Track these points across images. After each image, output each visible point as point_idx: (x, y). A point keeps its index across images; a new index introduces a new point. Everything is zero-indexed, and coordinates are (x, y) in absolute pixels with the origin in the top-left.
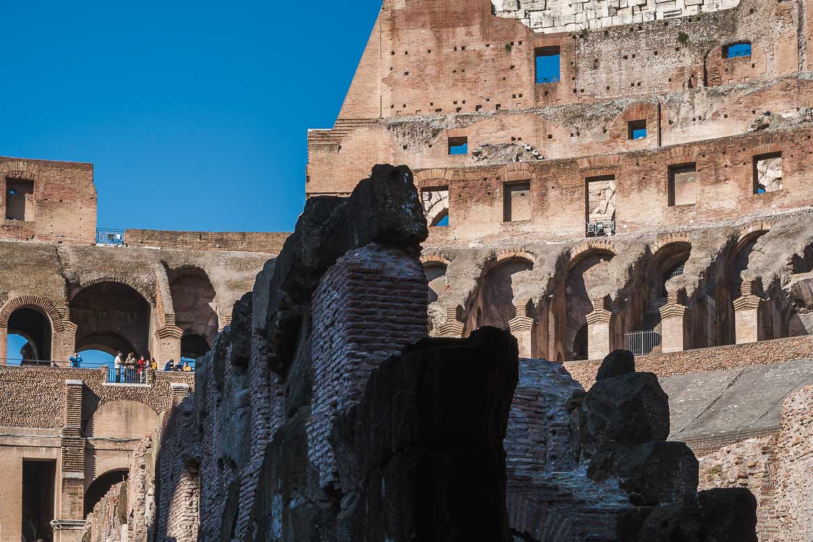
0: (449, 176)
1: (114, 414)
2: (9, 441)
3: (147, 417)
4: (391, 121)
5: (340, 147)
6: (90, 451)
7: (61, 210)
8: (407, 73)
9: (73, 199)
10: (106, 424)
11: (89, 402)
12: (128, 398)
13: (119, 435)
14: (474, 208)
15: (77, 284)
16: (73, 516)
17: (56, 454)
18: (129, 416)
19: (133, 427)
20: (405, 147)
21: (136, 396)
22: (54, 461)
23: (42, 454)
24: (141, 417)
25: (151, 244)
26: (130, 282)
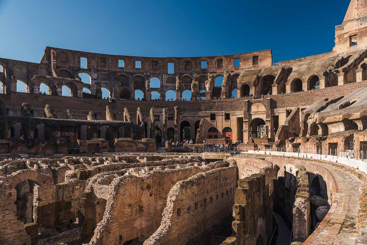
0: (357, 32)
1: (255, 106)
2: (234, 114)
3: (262, 106)
4: (357, 19)
5: (343, 29)
6: (250, 115)
7: (264, 61)
8: (362, 5)
9: (267, 58)
10: (254, 108)
11: (250, 104)
12: (258, 102)
13: (256, 111)
14: (364, 38)
15: (261, 77)
16: (246, 129)
17: (243, 116)
18: (258, 106)
19: (259, 109)
20: (361, 24)
21: (260, 102)
22: (243, 118)
23: (240, 116)
24: (260, 106)
25: (283, 64)
26: (273, 74)
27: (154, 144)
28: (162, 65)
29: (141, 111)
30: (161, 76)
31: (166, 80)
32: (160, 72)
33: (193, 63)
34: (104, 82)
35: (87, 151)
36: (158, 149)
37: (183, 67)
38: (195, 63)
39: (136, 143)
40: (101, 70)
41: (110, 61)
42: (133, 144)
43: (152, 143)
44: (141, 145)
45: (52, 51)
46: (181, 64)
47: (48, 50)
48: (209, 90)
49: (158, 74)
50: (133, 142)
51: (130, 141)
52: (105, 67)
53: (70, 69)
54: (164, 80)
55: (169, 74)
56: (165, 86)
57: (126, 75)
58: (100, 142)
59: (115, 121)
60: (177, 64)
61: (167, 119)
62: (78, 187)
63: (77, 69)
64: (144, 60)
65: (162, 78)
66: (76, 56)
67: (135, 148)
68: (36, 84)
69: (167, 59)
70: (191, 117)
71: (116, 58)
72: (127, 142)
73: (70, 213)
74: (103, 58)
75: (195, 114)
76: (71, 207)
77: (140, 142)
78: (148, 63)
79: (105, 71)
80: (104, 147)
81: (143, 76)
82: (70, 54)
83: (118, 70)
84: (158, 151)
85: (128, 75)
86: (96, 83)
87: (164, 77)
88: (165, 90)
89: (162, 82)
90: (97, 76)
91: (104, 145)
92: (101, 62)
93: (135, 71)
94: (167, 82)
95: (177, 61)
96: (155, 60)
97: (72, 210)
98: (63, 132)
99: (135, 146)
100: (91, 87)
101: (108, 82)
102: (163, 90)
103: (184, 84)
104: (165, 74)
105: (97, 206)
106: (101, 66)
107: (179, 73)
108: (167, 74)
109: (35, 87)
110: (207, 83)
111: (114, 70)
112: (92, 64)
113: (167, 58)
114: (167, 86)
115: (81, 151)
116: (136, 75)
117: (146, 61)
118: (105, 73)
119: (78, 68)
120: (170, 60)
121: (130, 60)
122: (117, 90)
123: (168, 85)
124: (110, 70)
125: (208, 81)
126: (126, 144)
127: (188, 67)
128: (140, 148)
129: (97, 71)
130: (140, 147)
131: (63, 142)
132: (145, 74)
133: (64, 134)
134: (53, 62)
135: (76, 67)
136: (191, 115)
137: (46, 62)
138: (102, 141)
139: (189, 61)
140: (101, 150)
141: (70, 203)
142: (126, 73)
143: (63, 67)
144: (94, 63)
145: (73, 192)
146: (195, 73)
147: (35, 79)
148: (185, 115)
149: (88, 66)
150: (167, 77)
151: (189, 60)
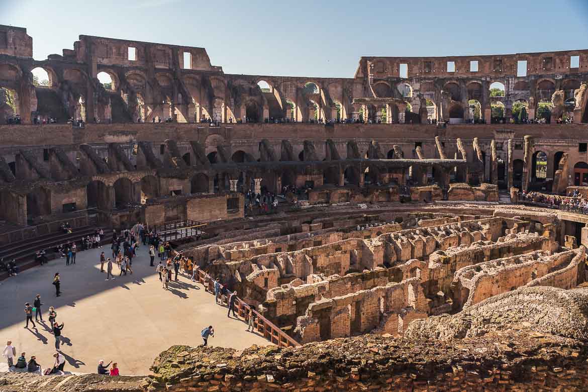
27: (496, 193)
28: (508, 65)
29: (479, 143)
30: (507, 80)
31: (513, 85)
32: (505, 75)
33: (558, 61)
34: (428, 93)
35: (419, 199)
36: (500, 197)
37: (541, 66)
38: (561, 61)
39: (473, 192)
40: (425, 79)
41: (436, 66)
42: (470, 192)
43: (493, 191)
44: (479, 193)
45: (369, 63)
46: (538, 61)
47: (364, 61)
48: (580, 105)
49: (502, 77)
50: (471, 190)
51: (466, 189)
52: (429, 73)
53: (387, 81)
54: (512, 86)
55: (519, 77)
56: (512, 94)
57: (458, 83)
58: (432, 190)
59: (447, 160)
60: (532, 62)
61: (514, 148)
62: (442, 270)
63: (396, 80)
64: (482, 59)
65: (509, 83)
66: (395, 64)
67: (472, 196)
68: (356, 109)
69: (517, 56)
70: (549, 147)
71: (444, 61)
72: (463, 190)
73: (437, 287)
74: (428, 62)
75: (556, 143)
76: (437, 284)
77: (479, 190)
78: (488, 64)
79: (429, 79)
80: (437, 195)
81: (480, 83)
82: (388, 62)
83: (447, 76)
84: (500, 200)
85: (460, 84)
86: (418, 96)
87: (510, 82)
88: (512, 100)
89: (508, 89)
90: (419, 87)
91: (436, 193)
92: (424, 68)
93: (470, 76)
94: (515, 89)
95: (531, 58)
96: (498, 59)
97: (438, 286)
98: (391, 174)
99: (472, 195)
100: (412, 101)
101: (434, 93)
102: (510, 99)
103: (541, 91)
104: (512, 78)
105: (462, 291)
106: (425, 72)
107: (534, 75)
108: (516, 77)
109: (355, 113)
110: (577, 94)
111: (441, 77)
112: (414, 72)
113: (517, 54)
114: (516, 94)
115: (413, 199)
116: (471, 82)
117: (486, 62)
118: (429, 81)
119: (397, 78)
120: (521, 57)
121: (463, 61)
122: (446, 107)
123: (516, 92)
124: (436, 77)
125: (580, 91)
126: (462, 191)
127: (549, 66)
128: (479, 196)
129: (419, 80)
130: (478, 194)
131: (395, 190)
132: (483, 79)
133: (393, 176)
134: (370, 76)
135: (394, 78)
136: (549, 144)
137: (361, 75)
138: (435, 189)
139: (552, 58)
140: (434, 198)
141: (437, 281)
142: (458, 79)
143: (380, 80)
144: (416, 70)
145: (439, 273)
146: (560, 74)
147: (355, 103)
148: (541, 144)
149: (409, 74)
150: (516, 81)
151: (550, 56)
